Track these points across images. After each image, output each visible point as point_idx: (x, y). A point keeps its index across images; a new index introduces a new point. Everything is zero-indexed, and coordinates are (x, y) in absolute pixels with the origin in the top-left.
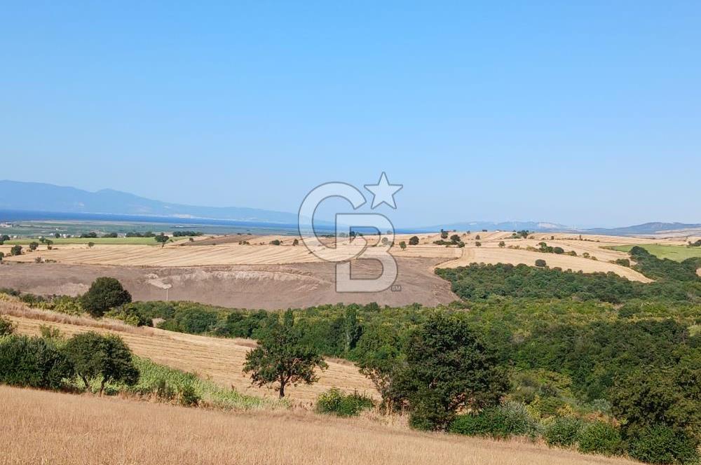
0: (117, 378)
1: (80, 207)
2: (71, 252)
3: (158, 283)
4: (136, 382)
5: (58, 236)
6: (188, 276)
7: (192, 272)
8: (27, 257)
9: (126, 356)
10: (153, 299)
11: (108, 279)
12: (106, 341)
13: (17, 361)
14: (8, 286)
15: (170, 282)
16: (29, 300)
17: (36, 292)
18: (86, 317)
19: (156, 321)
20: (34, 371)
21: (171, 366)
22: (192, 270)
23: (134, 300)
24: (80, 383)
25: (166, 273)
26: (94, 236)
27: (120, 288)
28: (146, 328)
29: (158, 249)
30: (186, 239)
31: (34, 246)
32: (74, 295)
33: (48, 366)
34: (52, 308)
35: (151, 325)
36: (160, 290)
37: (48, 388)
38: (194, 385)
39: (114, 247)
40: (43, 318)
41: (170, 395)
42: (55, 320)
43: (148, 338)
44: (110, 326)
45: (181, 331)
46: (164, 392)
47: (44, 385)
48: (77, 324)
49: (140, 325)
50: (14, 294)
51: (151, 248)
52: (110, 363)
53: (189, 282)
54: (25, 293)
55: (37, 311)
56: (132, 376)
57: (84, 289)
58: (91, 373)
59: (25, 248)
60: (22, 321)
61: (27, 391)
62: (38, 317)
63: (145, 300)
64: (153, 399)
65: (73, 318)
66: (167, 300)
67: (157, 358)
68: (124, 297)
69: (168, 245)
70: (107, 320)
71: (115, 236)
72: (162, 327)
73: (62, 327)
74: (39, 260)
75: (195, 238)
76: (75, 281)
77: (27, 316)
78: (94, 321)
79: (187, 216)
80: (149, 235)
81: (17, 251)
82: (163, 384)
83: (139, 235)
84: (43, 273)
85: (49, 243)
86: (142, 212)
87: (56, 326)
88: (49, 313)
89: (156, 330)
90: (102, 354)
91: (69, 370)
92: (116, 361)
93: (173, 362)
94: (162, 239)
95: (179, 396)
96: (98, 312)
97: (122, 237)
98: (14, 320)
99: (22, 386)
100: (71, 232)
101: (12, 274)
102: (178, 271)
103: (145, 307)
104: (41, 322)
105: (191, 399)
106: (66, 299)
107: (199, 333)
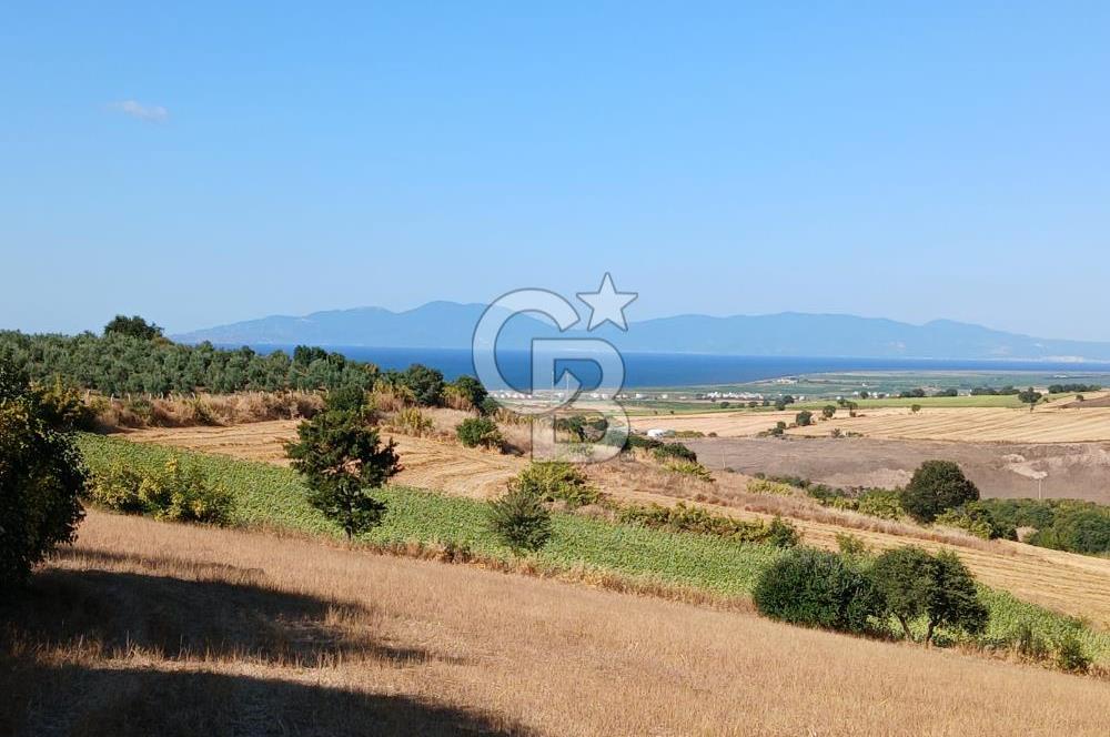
0: (953, 620)
1: (898, 351)
2: (886, 420)
3: (1024, 469)
4: (983, 629)
5: (864, 396)
6: (1074, 459)
7: (1081, 451)
8: (820, 428)
9: (967, 586)
10: (1017, 496)
11: (942, 463)
12: (932, 562)
13: (800, 586)
14: (792, 473)
15: (1046, 467)
16: (821, 494)
17: (833, 483)
18: (907, 523)
19: (1022, 532)
20: (825, 603)
21: (1045, 605)
22: (1081, 447)
23: (984, 496)
24: (895, 625)
25: (1036, 454)
26: (921, 394)
27: (960, 478)
28: (1005, 543)
29: (1023, 414)
30: (1071, 398)
31: (829, 412)
32: (890, 488)
33: (845, 597)
34: (856, 507)
35: (1014, 537)
36: (1029, 481)
37: (847, 631)
38: (1082, 638)
39: (953, 411)
40: (843, 522)
41: (1040, 653)
42: (859, 527)
43: (1007, 559)
44: (945, 538)
45: (1064, 549)
46: (1031, 648)
47: (841, 626)
48: (894, 533)
49: (993, 537)
50: (802, 485)
51: (1012, 412)
52: (942, 596)
53: (1076, 470)
54: (815, 484)
55: (833, 511)
56: (976, 618)
57: (903, 479)
58: (912, 610)
59: (816, 415)
60: (812, 526)
61: (816, 635)
62: (834, 520)
63: (1003, 497)
64: (1013, 656)
65: (888, 524)
66: (1040, 496)
67: (1022, 592)
68: (969, 492)
69: (1041, 407)
70: (941, 528)
71: (953, 393)
72: (1032, 541)
73: (869, 538)
74: (836, 434)
75: (1086, 396)
76: (893, 466)
77: (819, 520)
78: (920, 529)
79: (1072, 359)
80: (1008, 391)
81: (805, 420)
82: (1028, 634)
83: (992, 392)
84: (843, 453)
85: (851, 406)
86: (999, 354)
87: (859, 534)
88: (851, 515)
89: (1021, 547)
90: (928, 580)
91: (878, 603)
92: (951, 593)
93: (1046, 597)
94: (1031, 398)
95: (1055, 655)
96: (926, 515)
97: (965, 396)
98: (799, 524)
99: (809, 625)
100: (884, 389)
101: (797, 455)
102: (1058, 449)
103: (1004, 508)
104: (839, 529)
105: (1075, 662)
106: (877, 492)
107: (1095, 552)
